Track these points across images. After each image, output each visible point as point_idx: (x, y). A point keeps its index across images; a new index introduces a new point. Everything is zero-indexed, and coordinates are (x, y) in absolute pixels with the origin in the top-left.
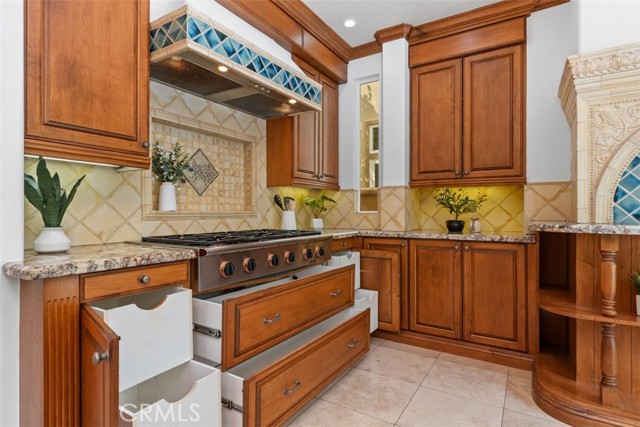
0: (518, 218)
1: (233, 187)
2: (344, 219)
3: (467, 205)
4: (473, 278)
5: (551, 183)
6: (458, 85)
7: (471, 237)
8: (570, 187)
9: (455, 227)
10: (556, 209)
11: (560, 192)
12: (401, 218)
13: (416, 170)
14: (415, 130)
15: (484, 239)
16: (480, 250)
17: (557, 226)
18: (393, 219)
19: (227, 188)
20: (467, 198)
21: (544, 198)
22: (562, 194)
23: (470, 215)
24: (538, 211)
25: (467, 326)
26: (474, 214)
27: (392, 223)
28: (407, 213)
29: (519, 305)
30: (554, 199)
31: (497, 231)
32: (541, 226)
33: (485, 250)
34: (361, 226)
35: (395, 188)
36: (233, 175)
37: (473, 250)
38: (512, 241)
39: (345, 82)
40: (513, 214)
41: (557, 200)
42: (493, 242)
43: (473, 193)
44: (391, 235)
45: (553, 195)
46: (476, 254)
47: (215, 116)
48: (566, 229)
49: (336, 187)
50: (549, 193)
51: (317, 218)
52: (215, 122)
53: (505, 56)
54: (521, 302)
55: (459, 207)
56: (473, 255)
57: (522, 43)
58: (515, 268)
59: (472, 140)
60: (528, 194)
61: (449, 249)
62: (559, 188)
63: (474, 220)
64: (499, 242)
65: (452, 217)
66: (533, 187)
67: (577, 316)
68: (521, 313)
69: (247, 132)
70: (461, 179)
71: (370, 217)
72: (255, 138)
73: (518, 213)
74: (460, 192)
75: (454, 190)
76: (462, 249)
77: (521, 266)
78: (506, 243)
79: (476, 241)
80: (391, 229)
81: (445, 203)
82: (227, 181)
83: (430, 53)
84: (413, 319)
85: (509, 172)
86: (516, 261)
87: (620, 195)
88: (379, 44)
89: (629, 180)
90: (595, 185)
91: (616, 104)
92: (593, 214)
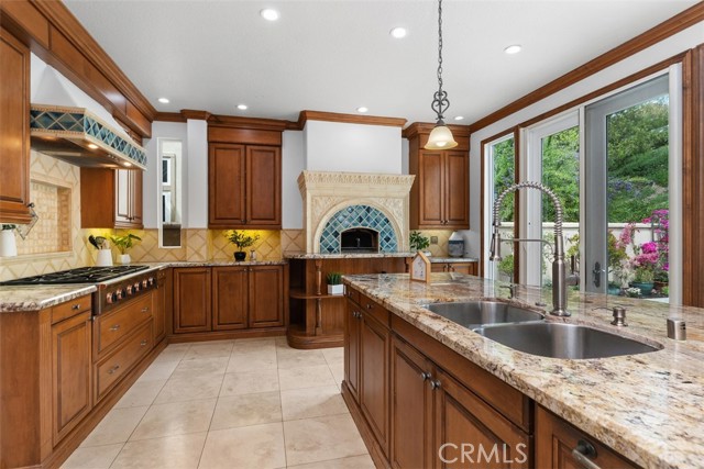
0: (277, 249)
1: (49, 229)
2: (148, 253)
3: (248, 241)
5: (294, 230)
6: (243, 162)
7: (254, 263)
8: (303, 232)
9: (240, 256)
10: (296, 245)
11: (298, 235)
12: (203, 251)
13: (213, 216)
14: (213, 188)
15: (260, 264)
16: (258, 271)
17: (300, 255)
18: (197, 252)
19: (45, 231)
20: (248, 237)
21: (291, 238)
23: (250, 248)
24: (288, 246)
25: (251, 319)
26: (252, 247)
27: (196, 256)
28: (208, 248)
30: (295, 239)
31: (264, 257)
32: (293, 256)
33: (263, 271)
34: (166, 259)
35: (198, 230)
36: (49, 218)
37: (255, 271)
38: (276, 264)
39: (149, 137)
40: (274, 247)
41: (297, 240)
43: (252, 234)
44: (198, 264)
45: (295, 236)
46: (257, 273)
47: (43, 167)
49: (140, 226)
50: (293, 235)
51: (123, 253)
52: (43, 172)
53: (270, 151)
54: (281, 298)
55: (243, 243)
56: (255, 274)
57: (280, 146)
58: (278, 280)
60: (283, 236)
61: (239, 271)
62: (297, 232)
63: (252, 251)
64: (270, 265)
65: (238, 250)
66: (285, 231)
67: (307, 298)
68: (281, 304)
69: (67, 180)
70: (245, 225)
71: (174, 252)
72: (72, 184)
73: (277, 246)
74: (244, 233)
75: (239, 232)
76: (248, 270)
77: (281, 278)
78: (274, 265)
79: (256, 265)
80: (195, 260)
81: (235, 239)
82: (44, 224)
83: (223, 135)
84: (215, 323)
85: (273, 222)
86: (278, 275)
87: (322, 239)
88: (182, 116)
89: (326, 233)
90: (313, 235)
91: (321, 196)
92: (313, 249)
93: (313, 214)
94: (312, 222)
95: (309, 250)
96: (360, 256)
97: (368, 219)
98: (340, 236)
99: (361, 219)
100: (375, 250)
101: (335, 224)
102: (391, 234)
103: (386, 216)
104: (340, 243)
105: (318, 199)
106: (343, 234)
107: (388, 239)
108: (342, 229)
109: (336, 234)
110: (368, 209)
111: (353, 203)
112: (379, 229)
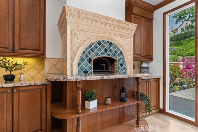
0: (42, 72)
3: (17, 67)
4: (19, 106)
5: (55, 58)
7: (18, 84)
8: (63, 60)
9: (9, 78)
10: (57, 69)
11: (58, 62)
15: (26, 85)
16: (23, 91)
17: (62, 78)
20: (16, 63)
21: (53, 64)
22: (59, 63)
23: (19, 71)
24: (50, 70)
26: (21, 71)
29: (43, 113)
30: (56, 65)
31: (33, 78)
32: (55, 78)
33: (26, 90)
37: (19, 91)
38: (40, 84)
40: (40, 71)
41: (57, 65)
42: (30, 86)
43: (20, 61)
45: (56, 63)
46: (21, 93)
48: (66, 80)
50: (54, 62)
54: (44, 111)
55: (12, 68)
56: (19, 93)
58: (41, 97)
59: (19, 34)
60: (46, 62)
62: (58, 60)
63: (21, 74)
64: (34, 85)
65: (8, 73)
66: (48, 59)
68: (44, 116)
70: (13, 53)
73: (42, 70)
74: (13, 60)
76: (12, 92)
77: (44, 95)
78: (37, 85)
79: (21, 86)
85: (38, 52)
86: (41, 93)
87: (80, 64)
89: (82, 60)
90: (72, 60)
91: (79, 31)
92: (72, 72)
93: (72, 44)
94: (72, 51)
95: (69, 73)
97: (111, 51)
98: (92, 62)
99: (106, 50)
100: (112, 73)
101: (89, 53)
102: (124, 62)
103: (121, 50)
104: (92, 67)
105: (77, 32)
106: (94, 60)
107: (121, 65)
108: (93, 56)
109: (90, 60)
110: (111, 44)
112: (116, 57)
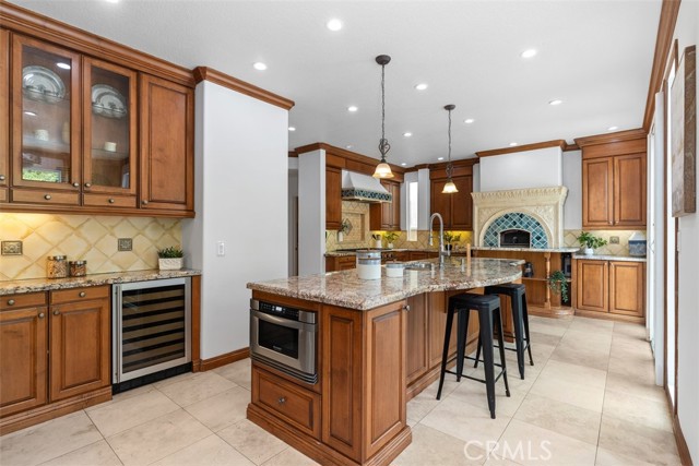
1: (357, 231)
2: (403, 243)
18: (422, 244)
27: (422, 246)
35: (423, 231)
36: (358, 227)
47: (353, 207)
49: (399, 230)
52: (353, 209)
53: (465, 180)
55: (449, 239)
57: (472, 175)
65: (447, 243)
69: (363, 210)
70: (450, 228)
71: (414, 243)
72: (365, 212)
75: (450, 232)
82: (355, 229)
87: (485, 238)
88: (415, 169)
89: (488, 233)
90: (479, 234)
92: (479, 243)
95: (476, 244)
96: (514, 249)
97: (521, 223)
98: (499, 235)
99: (515, 223)
100: (528, 246)
101: (495, 227)
102: (541, 234)
103: (537, 220)
104: (499, 240)
105: (483, 210)
106: (501, 233)
107: (538, 238)
108: (500, 230)
109: (496, 234)
110: (521, 216)
111: (508, 212)
112: (530, 230)
